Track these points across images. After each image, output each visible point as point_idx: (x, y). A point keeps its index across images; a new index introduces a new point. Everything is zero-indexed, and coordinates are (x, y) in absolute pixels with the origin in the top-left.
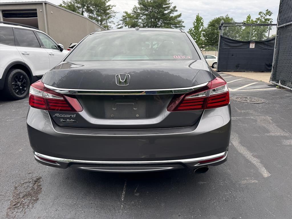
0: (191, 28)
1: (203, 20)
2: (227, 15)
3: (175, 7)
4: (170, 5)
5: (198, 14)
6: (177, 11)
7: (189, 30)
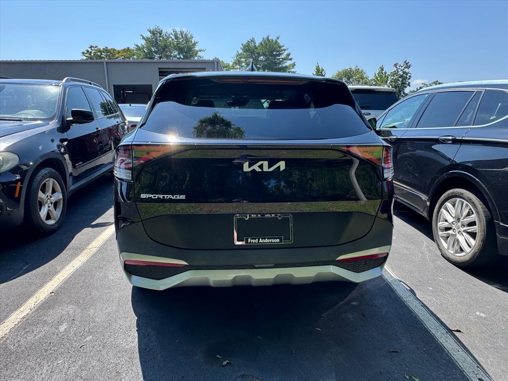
1: (325, 72)
2: (357, 66)
3: (289, 55)
4: (283, 52)
5: (318, 64)
6: (291, 59)
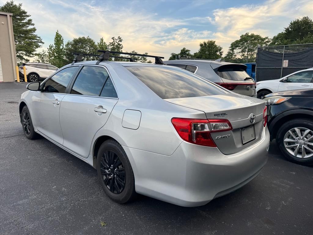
0: (52, 45)
1: (63, 38)
4: (25, 17)
5: (58, 31)
7: (50, 46)
